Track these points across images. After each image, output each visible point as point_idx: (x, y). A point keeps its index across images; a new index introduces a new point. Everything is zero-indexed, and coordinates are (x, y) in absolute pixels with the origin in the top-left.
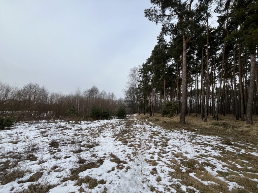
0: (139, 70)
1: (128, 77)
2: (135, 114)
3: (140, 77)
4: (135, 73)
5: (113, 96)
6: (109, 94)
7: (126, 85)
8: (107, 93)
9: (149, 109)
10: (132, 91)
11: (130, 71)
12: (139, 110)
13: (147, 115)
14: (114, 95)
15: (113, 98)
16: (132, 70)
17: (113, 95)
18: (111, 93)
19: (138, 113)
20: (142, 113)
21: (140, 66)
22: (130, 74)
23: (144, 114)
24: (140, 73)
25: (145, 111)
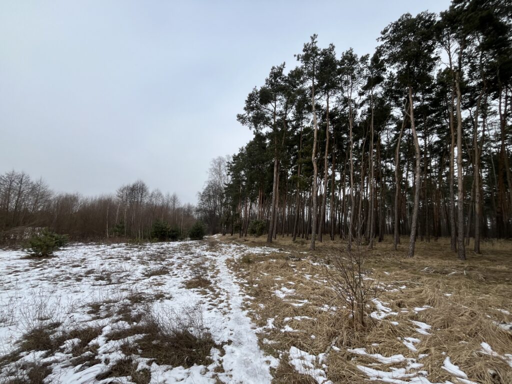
0: (227, 164)
1: (207, 172)
2: (215, 235)
3: (228, 175)
4: (220, 166)
5: (176, 201)
6: (168, 196)
7: (204, 186)
8: (164, 194)
9: (239, 227)
10: (212, 193)
11: (211, 163)
12: (224, 227)
13: (237, 235)
14: (178, 199)
15: (174, 204)
16: (215, 162)
17: (174, 199)
18: (171, 195)
19: (221, 233)
20: (228, 233)
21: (228, 157)
22: (212, 167)
23: (232, 235)
24: (228, 169)
25: (233, 230)
